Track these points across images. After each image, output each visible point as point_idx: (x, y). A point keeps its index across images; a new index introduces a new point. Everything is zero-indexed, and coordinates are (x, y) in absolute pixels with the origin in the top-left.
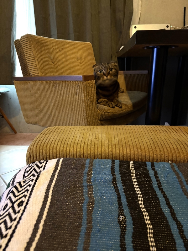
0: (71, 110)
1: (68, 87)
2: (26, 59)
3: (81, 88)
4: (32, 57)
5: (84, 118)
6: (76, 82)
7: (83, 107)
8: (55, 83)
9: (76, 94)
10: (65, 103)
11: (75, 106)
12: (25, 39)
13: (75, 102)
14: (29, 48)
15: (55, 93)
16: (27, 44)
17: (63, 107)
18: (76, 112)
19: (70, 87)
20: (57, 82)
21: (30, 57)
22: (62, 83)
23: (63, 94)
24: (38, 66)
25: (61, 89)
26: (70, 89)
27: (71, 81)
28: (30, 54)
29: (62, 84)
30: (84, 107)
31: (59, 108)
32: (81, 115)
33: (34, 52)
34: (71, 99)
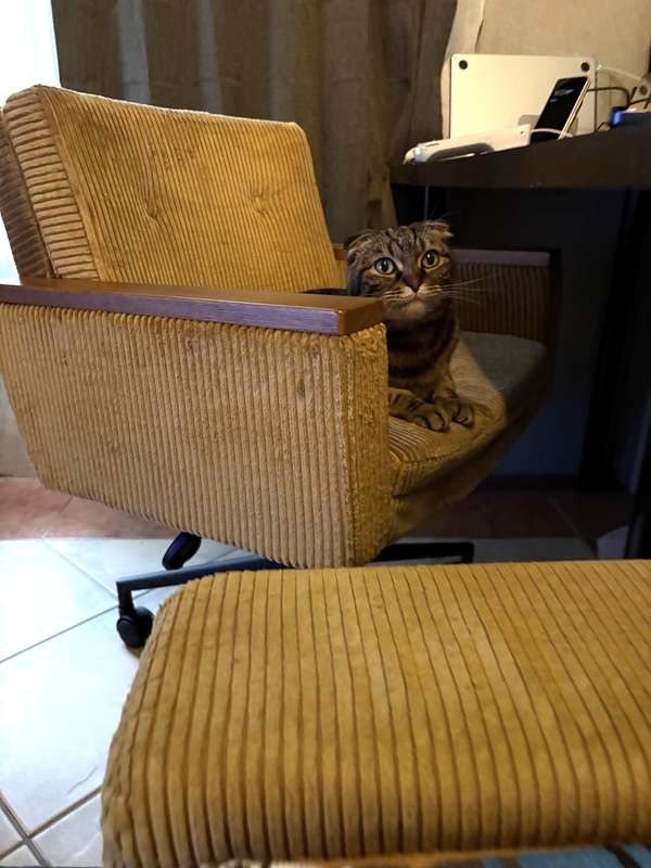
0: (273, 459)
1: (261, 358)
2: (34, 199)
3: (331, 369)
4: (64, 192)
5: (339, 499)
6: (304, 340)
7: (336, 453)
8: (191, 331)
9: (301, 390)
10: (242, 424)
11: (294, 443)
12: (26, 109)
13: (293, 426)
14: (47, 150)
15: (187, 374)
16: (38, 134)
17: (232, 441)
18: (296, 468)
19: (270, 359)
20: (202, 325)
21: (54, 194)
22: (229, 333)
23: (230, 386)
24: (91, 236)
25: (224, 361)
26: (271, 367)
27: (275, 330)
28: (50, 177)
29: (226, 340)
30: (340, 451)
31: (210, 442)
32: (324, 485)
33: (70, 169)
34: (273, 409)
